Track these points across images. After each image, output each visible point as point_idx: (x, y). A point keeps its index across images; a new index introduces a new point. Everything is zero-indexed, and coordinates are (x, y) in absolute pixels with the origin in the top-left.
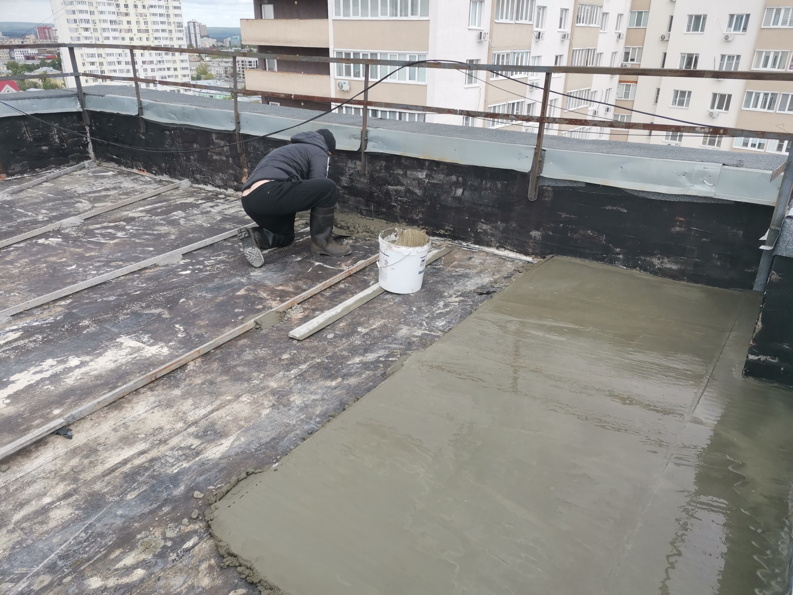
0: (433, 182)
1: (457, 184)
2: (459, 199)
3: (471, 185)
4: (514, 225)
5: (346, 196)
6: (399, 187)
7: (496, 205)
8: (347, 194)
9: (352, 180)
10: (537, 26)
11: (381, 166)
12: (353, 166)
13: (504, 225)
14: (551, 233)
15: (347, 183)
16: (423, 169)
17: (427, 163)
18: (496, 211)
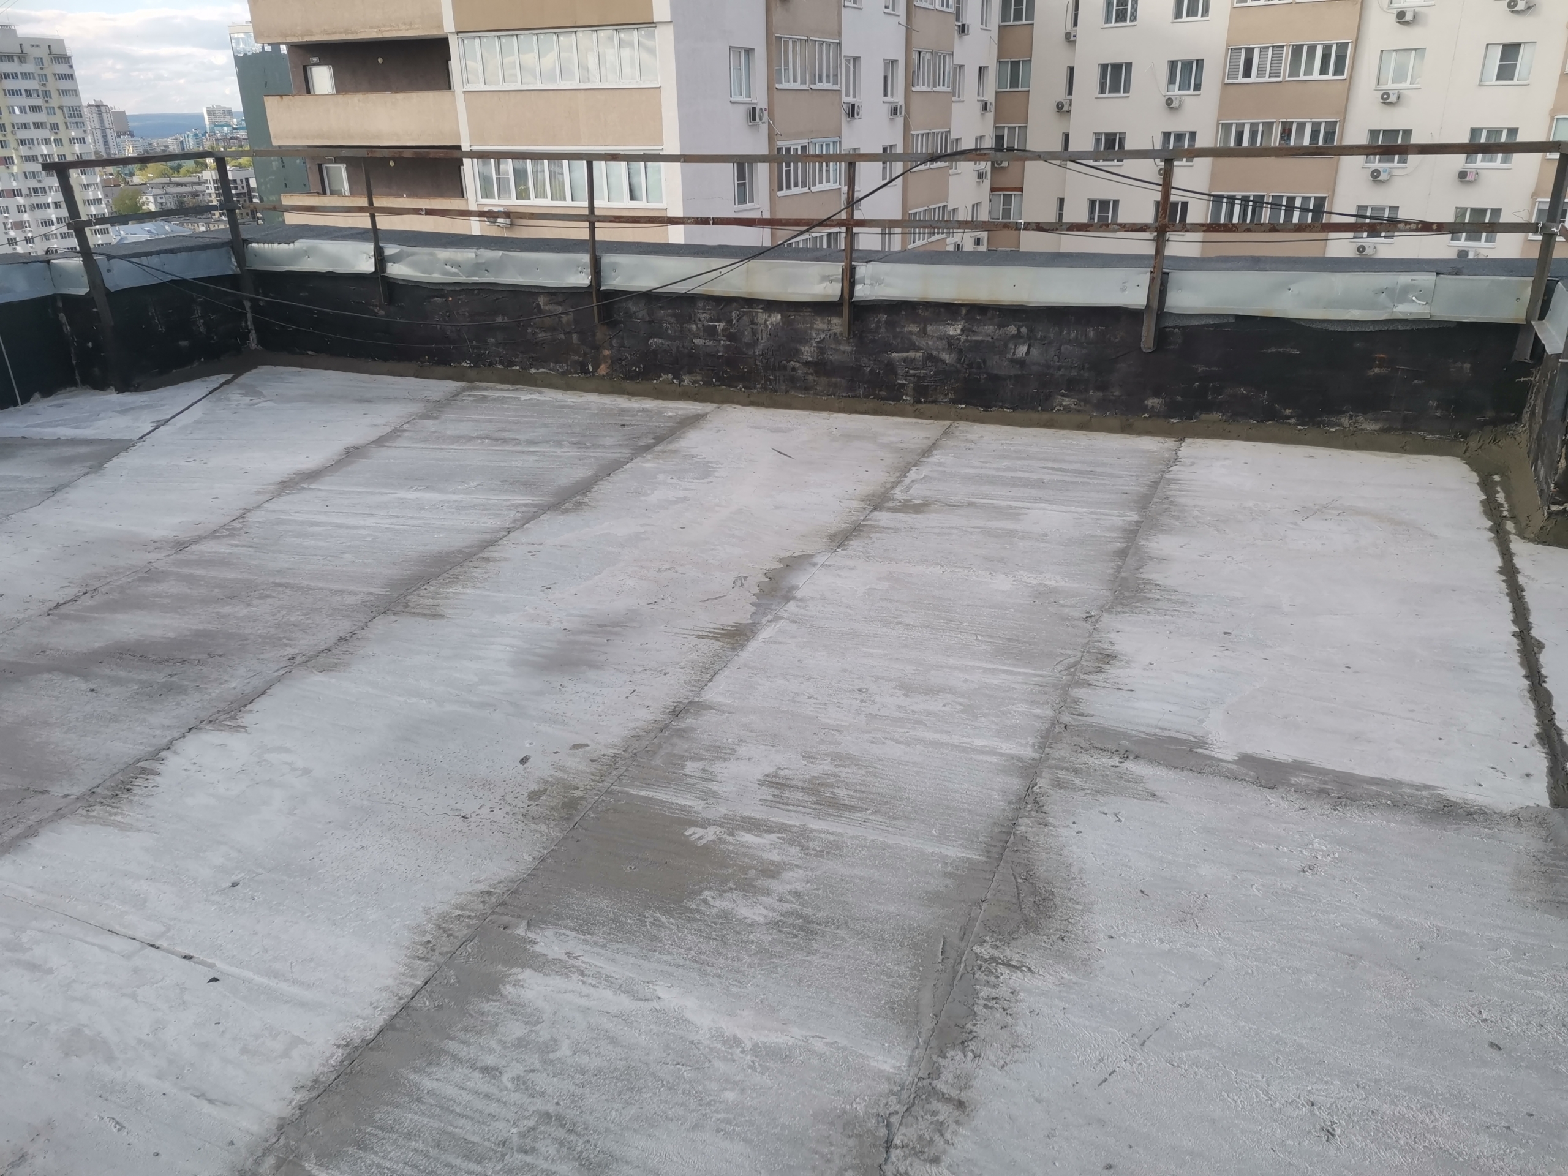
0: (974, 338)
1: (1018, 338)
2: (1021, 363)
3: (1044, 338)
4: (1117, 393)
5: (811, 378)
6: (912, 354)
7: (1087, 366)
8: (812, 374)
9: (821, 350)
10: (847, 95)
11: (879, 321)
12: (825, 327)
13: (1100, 394)
14: (1179, 398)
15: (811, 356)
16: (956, 320)
17: (964, 311)
18: (1086, 375)
